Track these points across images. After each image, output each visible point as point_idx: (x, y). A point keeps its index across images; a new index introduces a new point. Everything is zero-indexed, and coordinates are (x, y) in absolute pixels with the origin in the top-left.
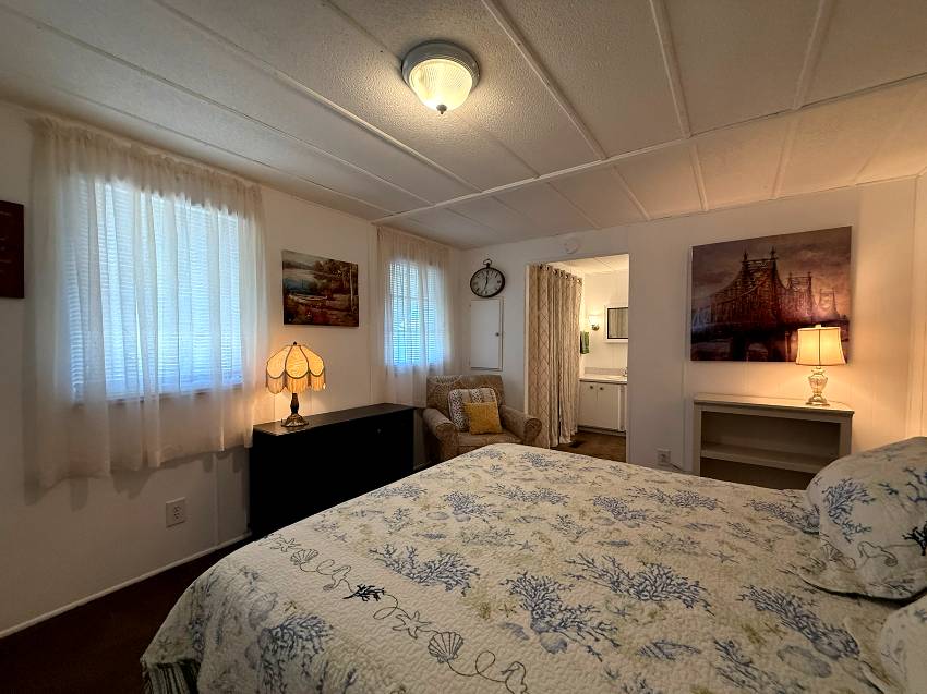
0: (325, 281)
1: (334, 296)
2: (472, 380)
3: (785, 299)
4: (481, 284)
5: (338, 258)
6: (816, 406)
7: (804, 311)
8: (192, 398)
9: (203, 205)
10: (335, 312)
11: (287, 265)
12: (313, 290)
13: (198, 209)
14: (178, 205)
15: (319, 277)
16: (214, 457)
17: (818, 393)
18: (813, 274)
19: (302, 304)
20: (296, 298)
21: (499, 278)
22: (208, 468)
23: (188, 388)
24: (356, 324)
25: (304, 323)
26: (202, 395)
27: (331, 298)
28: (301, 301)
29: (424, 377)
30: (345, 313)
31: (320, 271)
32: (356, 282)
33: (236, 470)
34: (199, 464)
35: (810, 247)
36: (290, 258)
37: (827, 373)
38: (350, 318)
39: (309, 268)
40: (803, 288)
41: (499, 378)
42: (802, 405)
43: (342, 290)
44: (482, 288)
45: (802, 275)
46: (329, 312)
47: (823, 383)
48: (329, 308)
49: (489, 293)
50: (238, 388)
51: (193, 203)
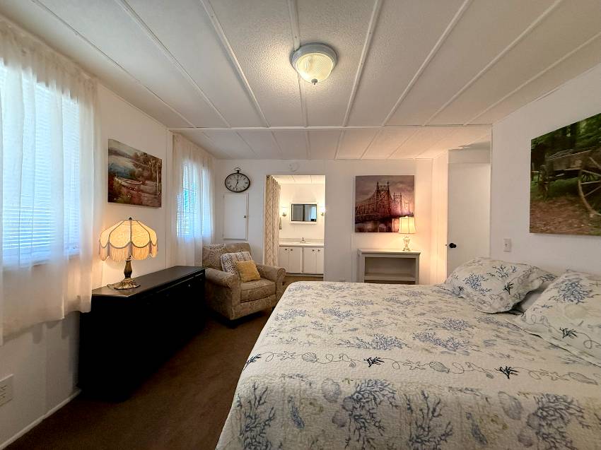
0: (140, 169)
1: (147, 182)
2: (233, 246)
3: (392, 204)
4: (233, 183)
5: (149, 153)
6: (406, 251)
7: (399, 211)
8: (30, 269)
9: (47, 85)
10: (146, 195)
11: (112, 152)
12: (132, 176)
13: (41, 88)
14: (25, 80)
15: (136, 166)
16: (45, 327)
17: (406, 246)
18: (403, 194)
19: (123, 186)
20: (120, 181)
21: (246, 180)
22: (38, 339)
23: (27, 260)
24: (160, 206)
25: (126, 202)
26: (38, 267)
27: (143, 184)
28: (123, 183)
29: (200, 245)
30: (153, 196)
31: (138, 161)
32: (160, 172)
33: (64, 337)
34: (29, 337)
35: (402, 183)
36: (115, 147)
37: (410, 237)
38: (156, 200)
39: (130, 157)
40: (399, 200)
41: (248, 244)
42: (401, 251)
43: (151, 178)
44: (233, 186)
45: (398, 194)
46: (143, 194)
47: (407, 241)
48: (142, 191)
49: (239, 190)
50: (74, 259)
51: (38, 81)
